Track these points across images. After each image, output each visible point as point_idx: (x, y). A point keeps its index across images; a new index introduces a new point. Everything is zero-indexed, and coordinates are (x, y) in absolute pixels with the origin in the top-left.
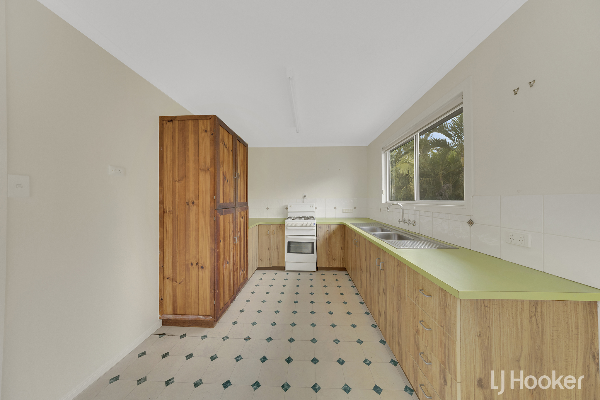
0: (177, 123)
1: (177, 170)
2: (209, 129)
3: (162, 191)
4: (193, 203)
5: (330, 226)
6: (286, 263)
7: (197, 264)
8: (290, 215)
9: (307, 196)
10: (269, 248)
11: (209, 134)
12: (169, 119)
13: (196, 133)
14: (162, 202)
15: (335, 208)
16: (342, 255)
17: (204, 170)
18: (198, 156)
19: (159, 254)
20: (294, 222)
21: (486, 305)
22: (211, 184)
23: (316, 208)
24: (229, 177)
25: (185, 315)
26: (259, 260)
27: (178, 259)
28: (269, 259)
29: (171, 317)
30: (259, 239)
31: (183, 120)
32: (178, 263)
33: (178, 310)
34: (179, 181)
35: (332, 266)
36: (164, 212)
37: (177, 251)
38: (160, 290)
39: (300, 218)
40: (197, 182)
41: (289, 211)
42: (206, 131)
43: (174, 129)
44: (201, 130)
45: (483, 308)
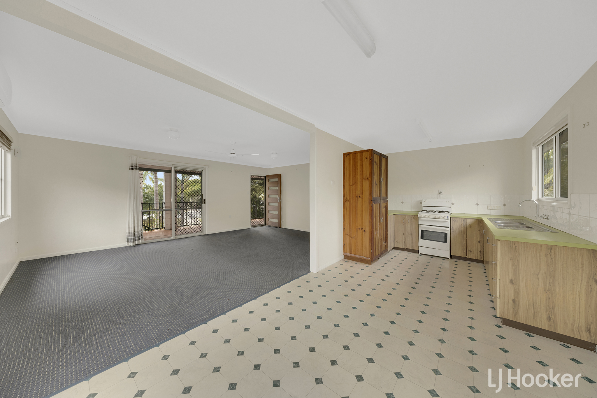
0: (351, 155)
1: (351, 180)
2: (368, 157)
3: (344, 191)
4: (360, 197)
5: (465, 219)
6: (419, 247)
7: (362, 229)
8: (424, 209)
9: (443, 193)
10: (404, 234)
11: (368, 159)
12: (348, 154)
13: (361, 160)
14: (344, 196)
15: (477, 204)
16: (480, 248)
17: (365, 179)
18: (363, 172)
19: (343, 222)
20: (427, 214)
21: (516, 245)
22: (369, 187)
23: (453, 204)
24: (378, 182)
25: (356, 255)
26: (395, 242)
27: (352, 226)
28: (404, 242)
29: (349, 254)
30: (395, 225)
31: (355, 153)
32: (352, 228)
33: (352, 252)
34: (352, 185)
35: (467, 257)
36: (345, 201)
37: (352, 221)
38: (344, 240)
39: (434, 212)
40: (362, 185)
41: (423, 205)
42: (367, 158)
43: (350, 159)
44: (364, 158)
45: (514, 246)
